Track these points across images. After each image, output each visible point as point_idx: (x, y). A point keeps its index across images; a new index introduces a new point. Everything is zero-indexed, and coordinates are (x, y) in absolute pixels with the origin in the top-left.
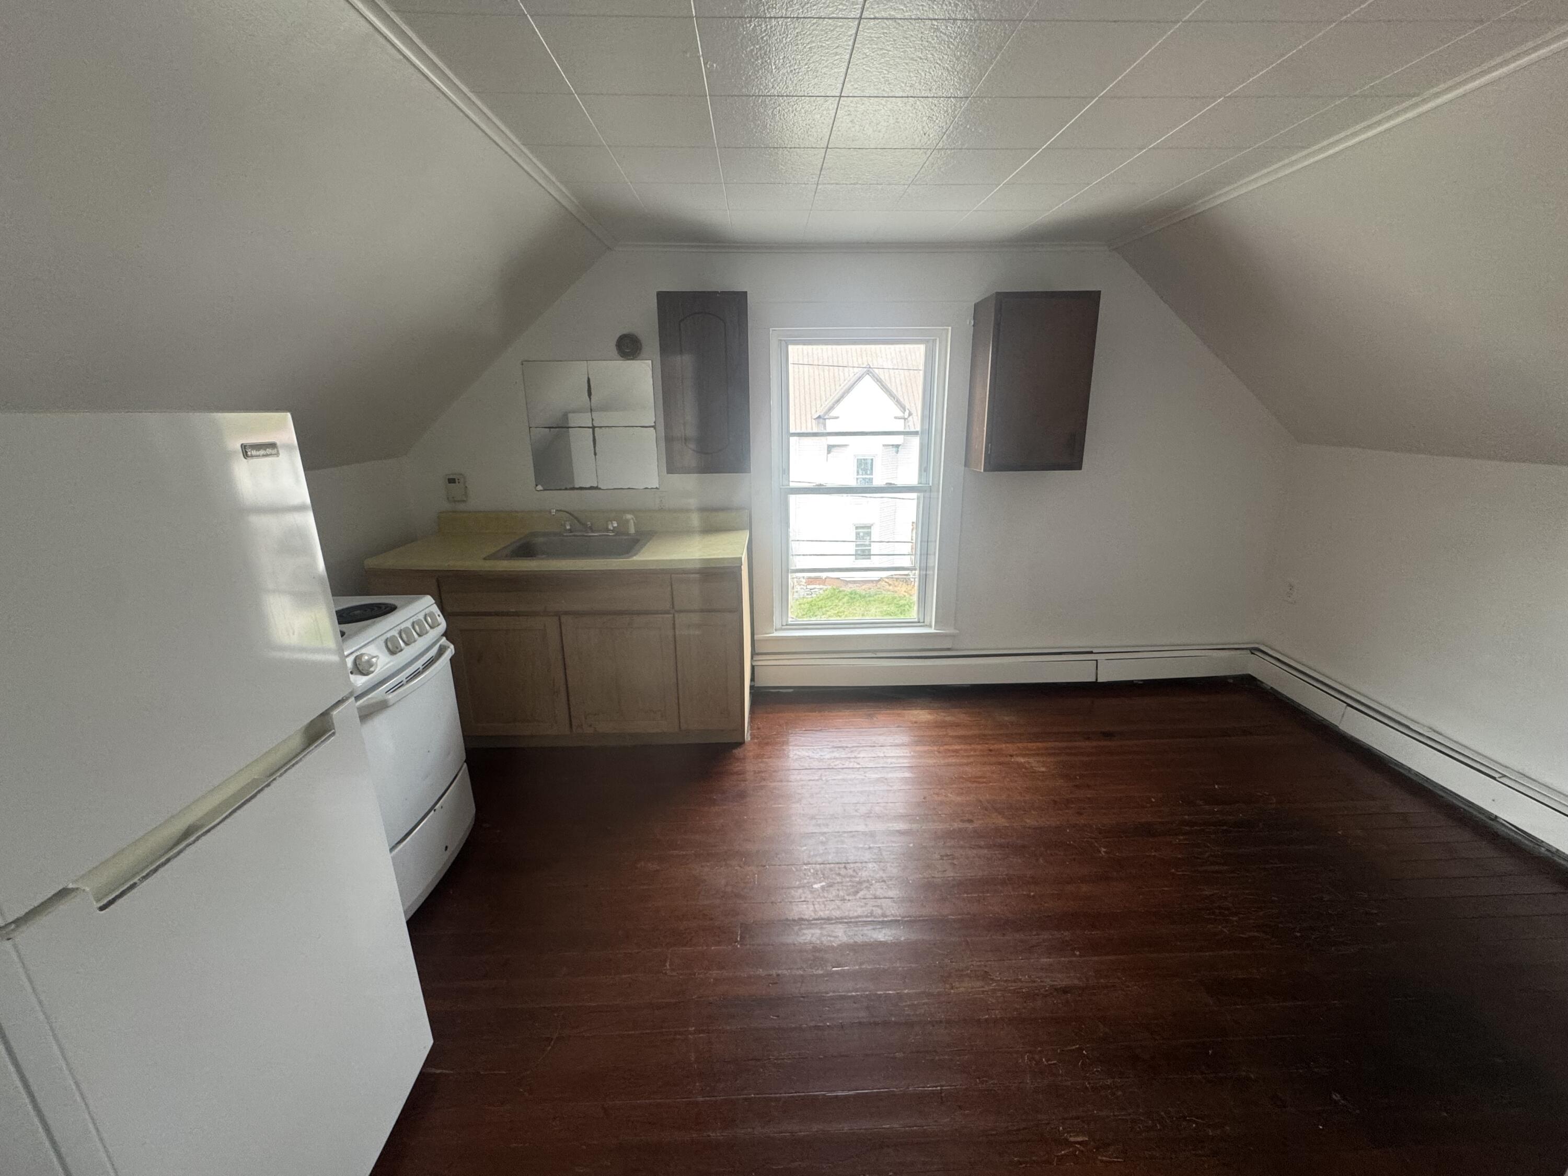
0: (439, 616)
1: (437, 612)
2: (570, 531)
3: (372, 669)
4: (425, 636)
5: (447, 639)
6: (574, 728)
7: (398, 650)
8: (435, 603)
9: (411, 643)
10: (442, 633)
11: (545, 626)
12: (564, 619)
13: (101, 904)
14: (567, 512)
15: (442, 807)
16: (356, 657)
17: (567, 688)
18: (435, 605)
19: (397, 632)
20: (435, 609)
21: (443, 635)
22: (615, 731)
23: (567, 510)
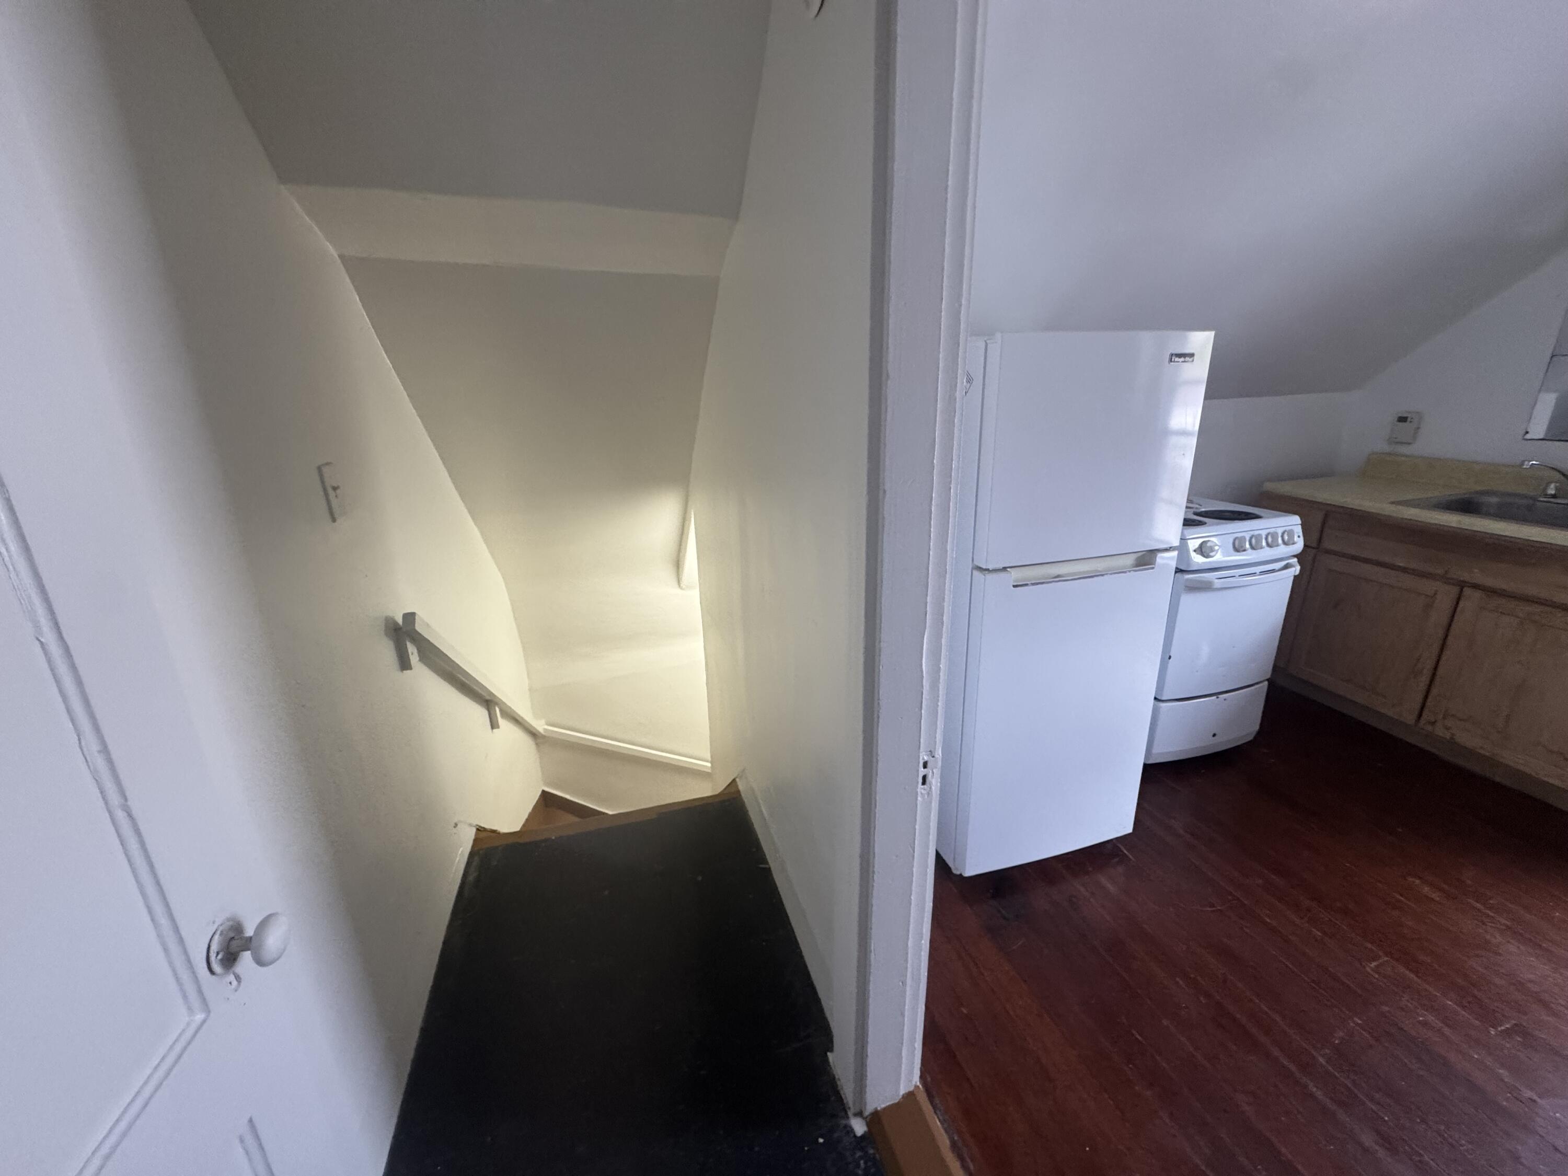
0: (1299, 537)
1: (1298, 533)
2: (1554, 496)
3: (1212, 554)
4: (1275, 548)
5: (1298, 562)
6: (1423, 721)
7: (1241, 549)
8: (1301, 525)
9: (1258, 549)
10: (1295, 553)
11: (1435, 594)
12: (1467, 591)
13: (1015, 584)
14: (1559, 471)
15: (1225, 700)
16: (1204, 542)
17: (1434, 675)
18: (1300, 526)
19: (1250, 536)
20: (1298, 530)
21: (1295, 556)
22: (1482, 752)
23: (1559, 468)
